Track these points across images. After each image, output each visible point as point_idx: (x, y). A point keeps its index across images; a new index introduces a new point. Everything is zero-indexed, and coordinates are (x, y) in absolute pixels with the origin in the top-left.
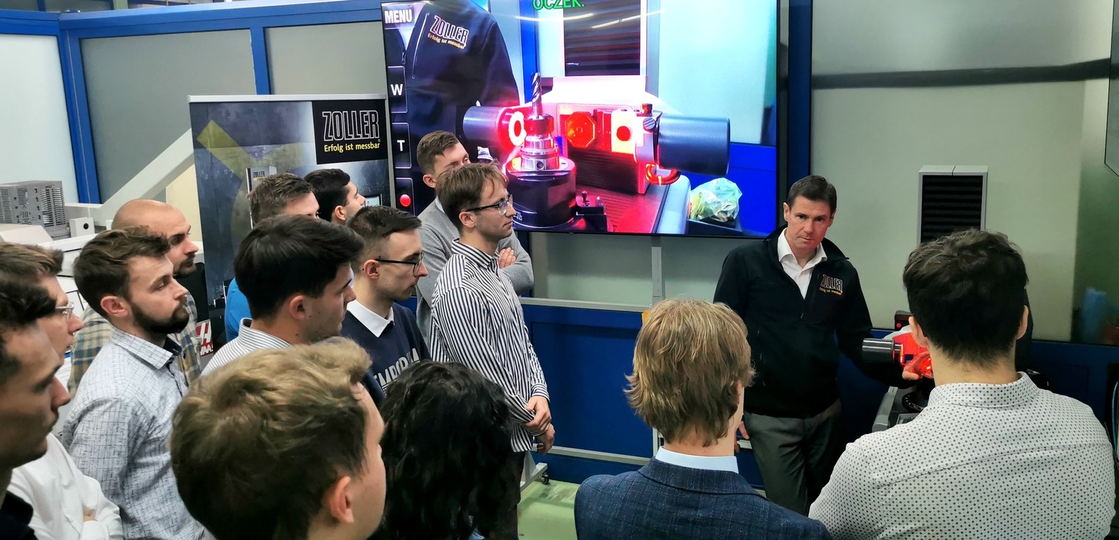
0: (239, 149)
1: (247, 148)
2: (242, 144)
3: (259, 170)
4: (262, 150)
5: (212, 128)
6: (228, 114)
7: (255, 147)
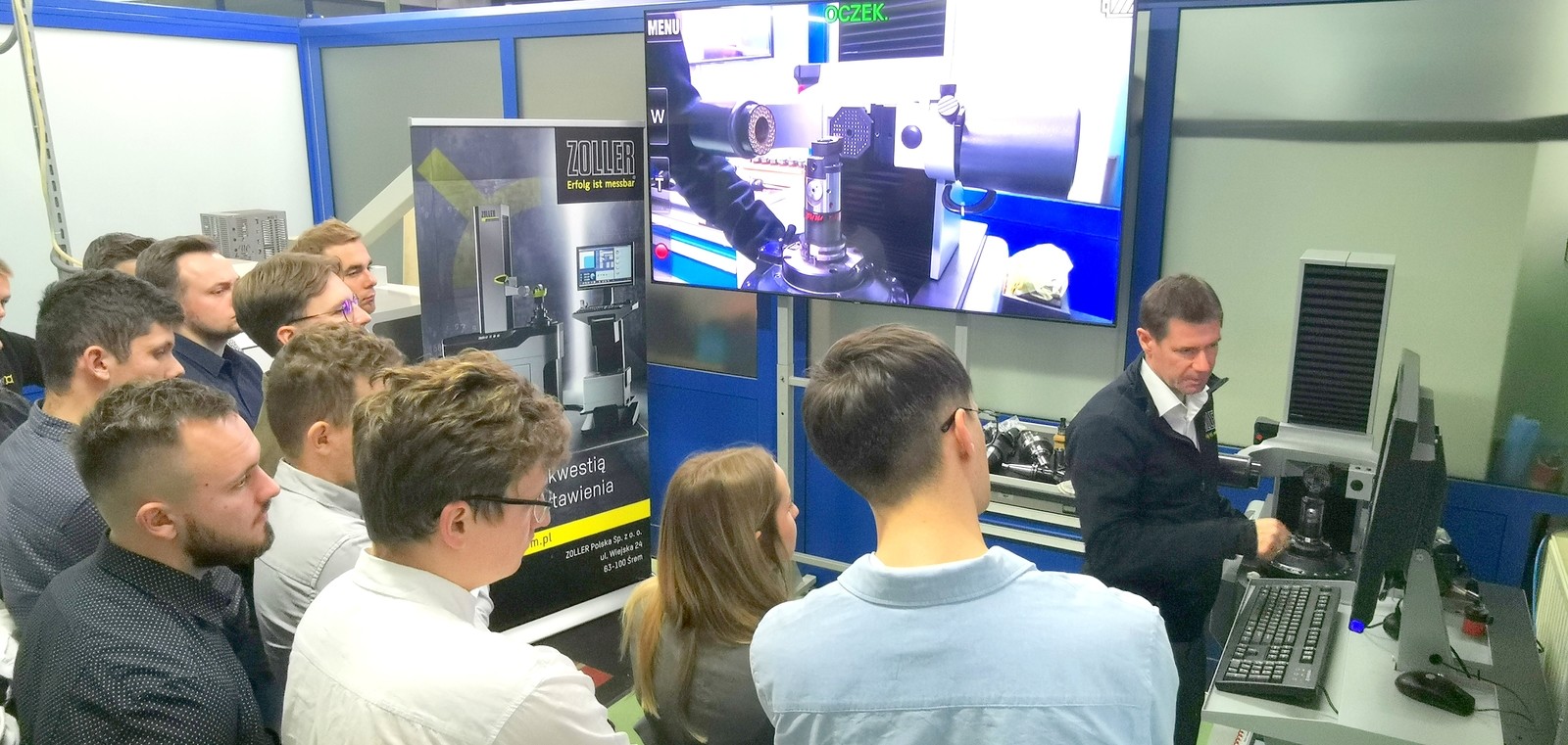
0: (467, 183)
1: (475, 182)
2: (471, 176)
3: (489, 209)
4: (493, 184)
5: (435, 157)
6: (454, 141)
7: (484, 181)
